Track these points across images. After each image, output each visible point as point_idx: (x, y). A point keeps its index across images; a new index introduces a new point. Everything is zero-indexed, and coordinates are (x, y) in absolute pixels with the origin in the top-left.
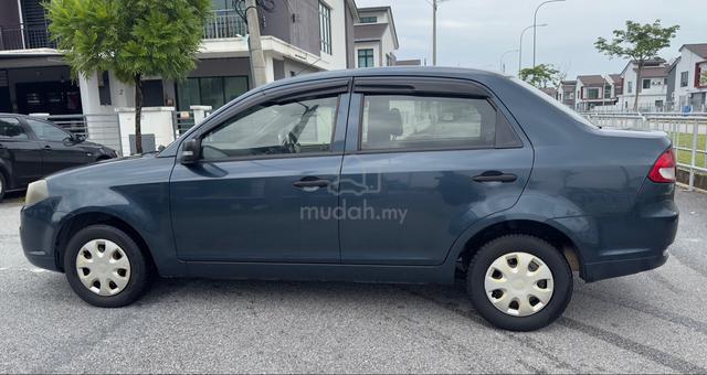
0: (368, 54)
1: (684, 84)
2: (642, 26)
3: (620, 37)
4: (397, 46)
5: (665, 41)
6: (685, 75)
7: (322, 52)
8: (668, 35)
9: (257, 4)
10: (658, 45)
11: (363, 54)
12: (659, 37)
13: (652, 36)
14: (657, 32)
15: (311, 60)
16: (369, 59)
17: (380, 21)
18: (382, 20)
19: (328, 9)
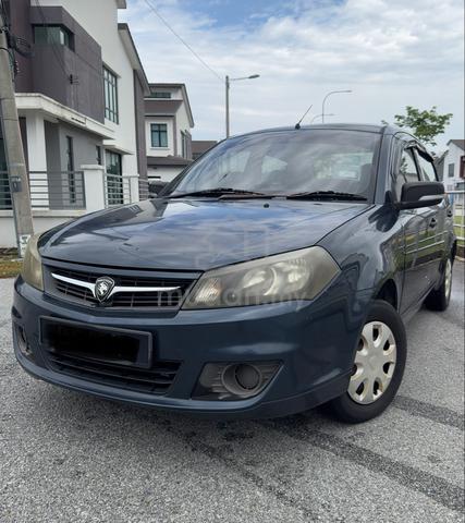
0: (162, 128)
1: (451, 175)
2: (421, 111)
3: (401, 121)
4: (192, 125)
5: (440, 127)
6: (451, 167)
7: (106, 120)
8: (442, 123)
9: (9, 46)
10: (433, 131)
11: (157, 128)
12: (435, 123)
13: (429, 122)
14: (433, 119)
15: (91, 125)
16: (162, 134)
17: (173, 97)
18: (176, 96)
19: (115, 76)
